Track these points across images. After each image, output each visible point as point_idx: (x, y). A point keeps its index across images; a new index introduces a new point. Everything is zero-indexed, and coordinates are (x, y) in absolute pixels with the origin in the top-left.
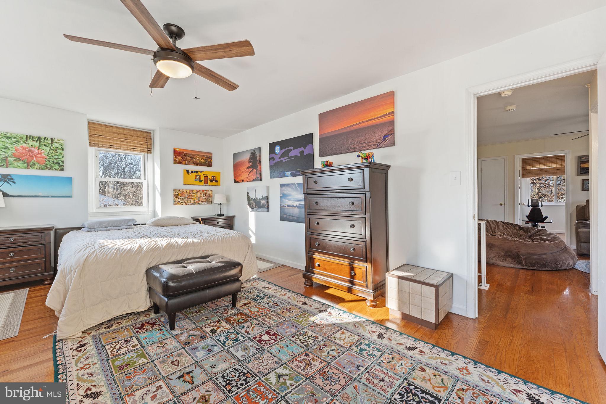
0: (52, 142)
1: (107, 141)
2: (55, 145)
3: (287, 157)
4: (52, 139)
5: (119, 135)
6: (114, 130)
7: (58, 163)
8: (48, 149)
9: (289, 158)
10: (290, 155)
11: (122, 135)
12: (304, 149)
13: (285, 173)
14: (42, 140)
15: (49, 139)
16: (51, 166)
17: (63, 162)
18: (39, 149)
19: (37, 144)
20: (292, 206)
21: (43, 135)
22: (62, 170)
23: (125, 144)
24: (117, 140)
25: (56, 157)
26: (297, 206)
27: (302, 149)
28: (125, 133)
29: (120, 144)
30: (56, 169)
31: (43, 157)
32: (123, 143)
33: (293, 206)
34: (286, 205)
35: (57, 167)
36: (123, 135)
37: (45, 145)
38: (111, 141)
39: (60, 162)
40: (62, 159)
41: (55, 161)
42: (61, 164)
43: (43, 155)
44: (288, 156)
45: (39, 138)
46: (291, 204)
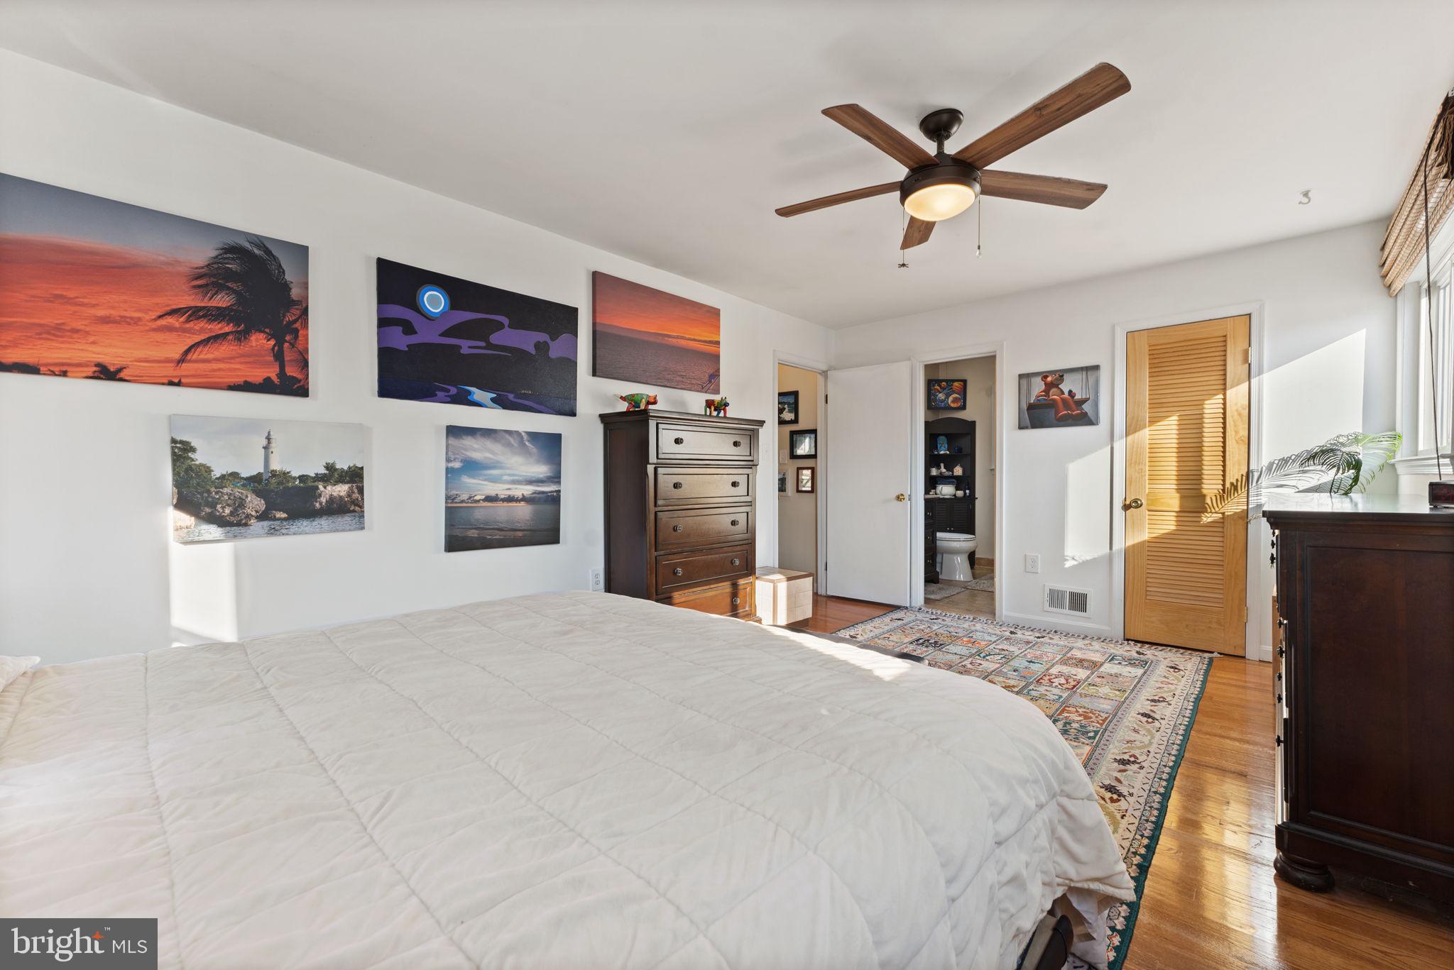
3: (483, 344)
9: (490, 346)
10: (495, 338)
12: (553, 339)
13: (469, 393)
20: (504, 500)
26: (524, 499)
27: (543, 337)
33: (510, 499)
34: (477, 498)
44: (486, 339)
46: (499, 493)
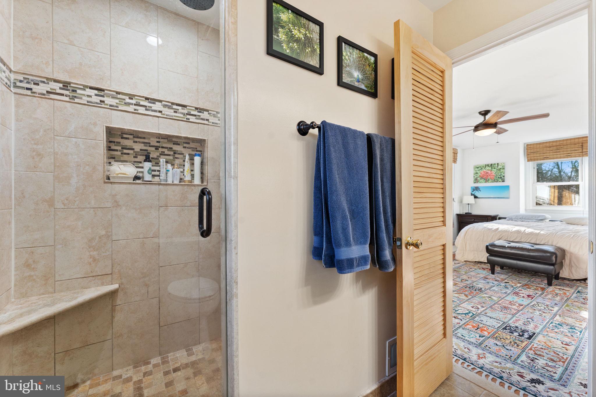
0: (498, 165)
1: (541, 155)
2: (500, 167)
4: (498, 164)
5: (552, 148)
6: (548, 144)
7: (501, 178)
8: (496, 170)
11: (554, 147)
14: (493, 166)
15: (496, 164)
16: (497, 180)
17: (504, 176)
18: (491, 171)
19: (490, 168)
21: (493, 163)
22: (503, 181)
23: (558, 153)
24: (550, 153)
25: (500, 174)
28: (557, 145)
29: (553, 155)
30: (500, 182)
31: (493, 175)
32: (555, 153)
35: (500, 180)
36: (556, 147)
37: (494, 168)
38: (544, 155)
39: (502, 177)
40: (504, 175)
41: (499, 176)
42: (503, 178)
43: (493, 174)
45: (491, 165)
